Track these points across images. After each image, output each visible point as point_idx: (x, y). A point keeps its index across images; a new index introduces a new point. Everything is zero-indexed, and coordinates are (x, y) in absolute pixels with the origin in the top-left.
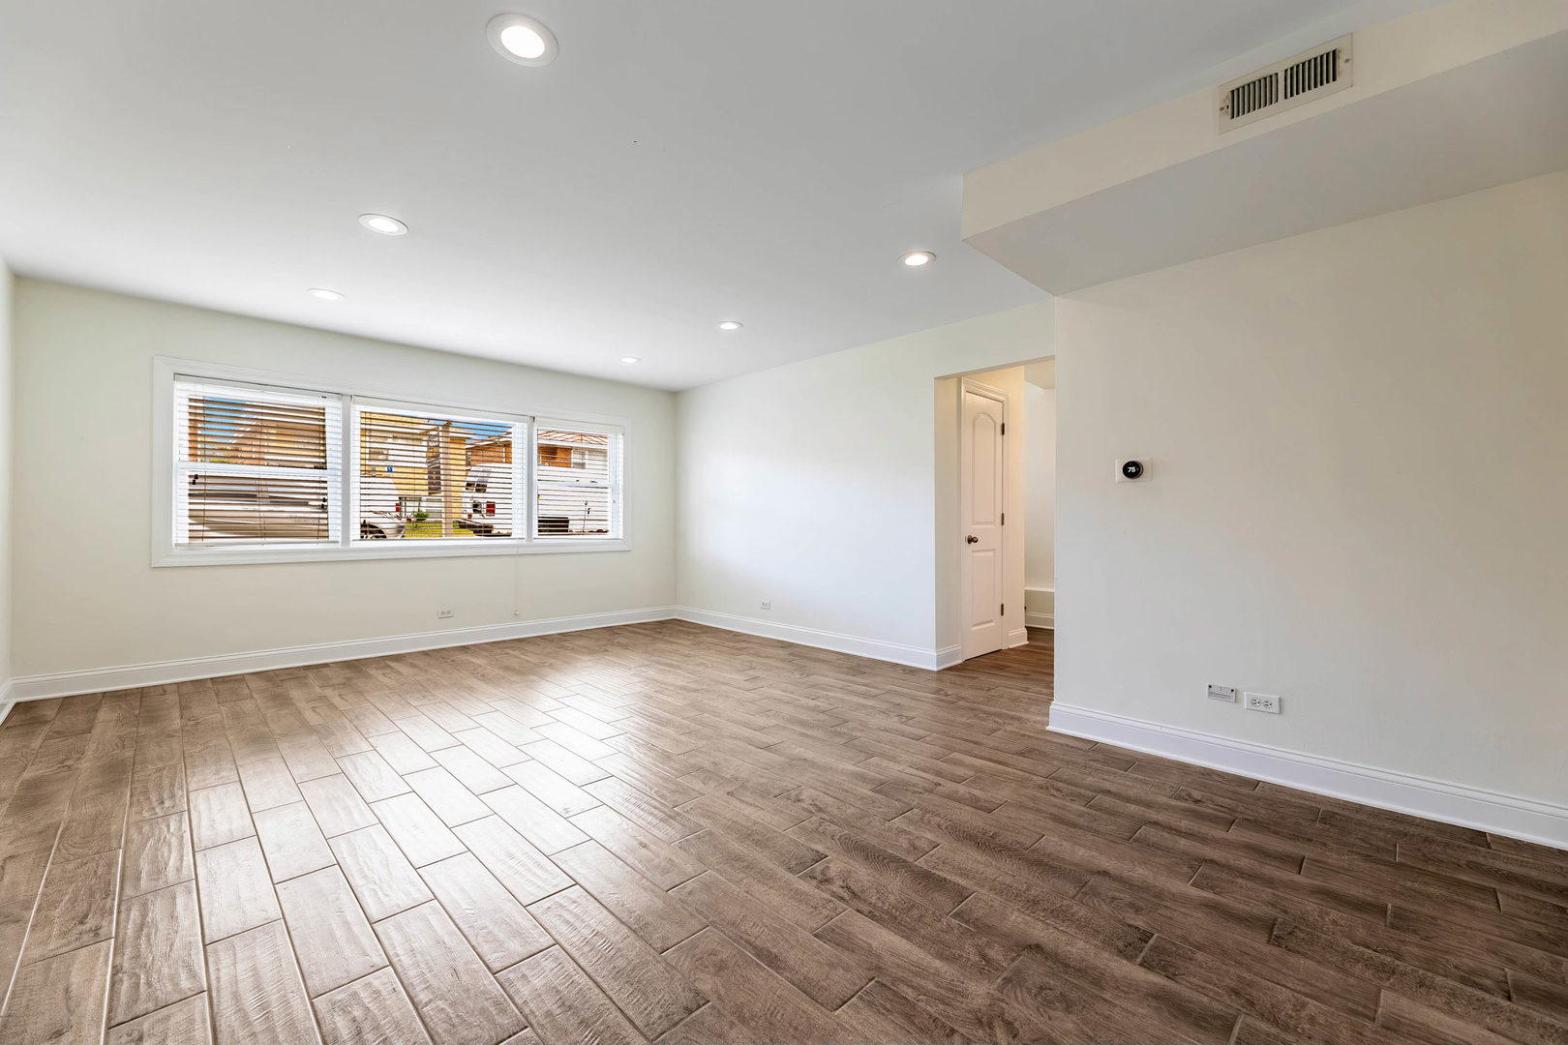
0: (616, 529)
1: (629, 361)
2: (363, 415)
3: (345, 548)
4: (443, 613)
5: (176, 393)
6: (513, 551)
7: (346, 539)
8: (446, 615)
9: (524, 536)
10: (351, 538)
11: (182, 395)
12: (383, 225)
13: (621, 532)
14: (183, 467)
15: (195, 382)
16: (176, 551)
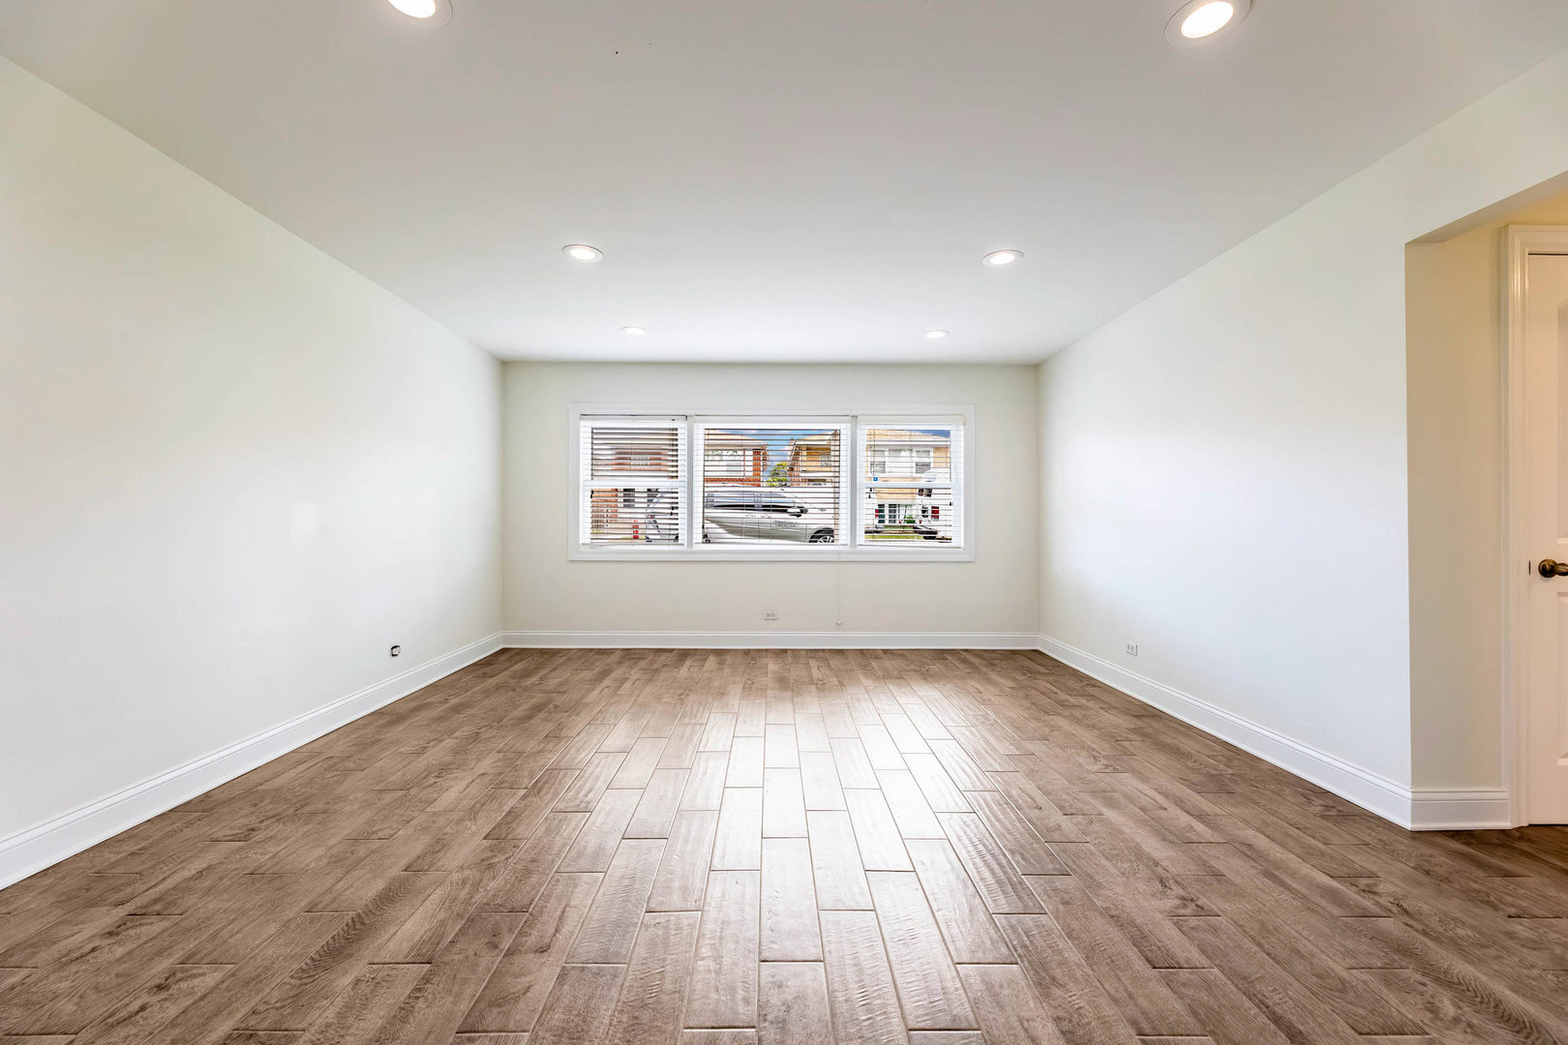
0: (958, 540)
1: (935, 335)
2: (707, 432)
3: (690, 550)
4: (768, 615)
5: (582, 429)
6: (835, 558)
7: (690, 542)
8: (770, 617)
9: (849, 543)
10: (695, 541)
11: (585, 428)
12: (582, 254)
13: (962, 541)
14: (586, 482)
15: (593, 420)
16: (582, 548)
